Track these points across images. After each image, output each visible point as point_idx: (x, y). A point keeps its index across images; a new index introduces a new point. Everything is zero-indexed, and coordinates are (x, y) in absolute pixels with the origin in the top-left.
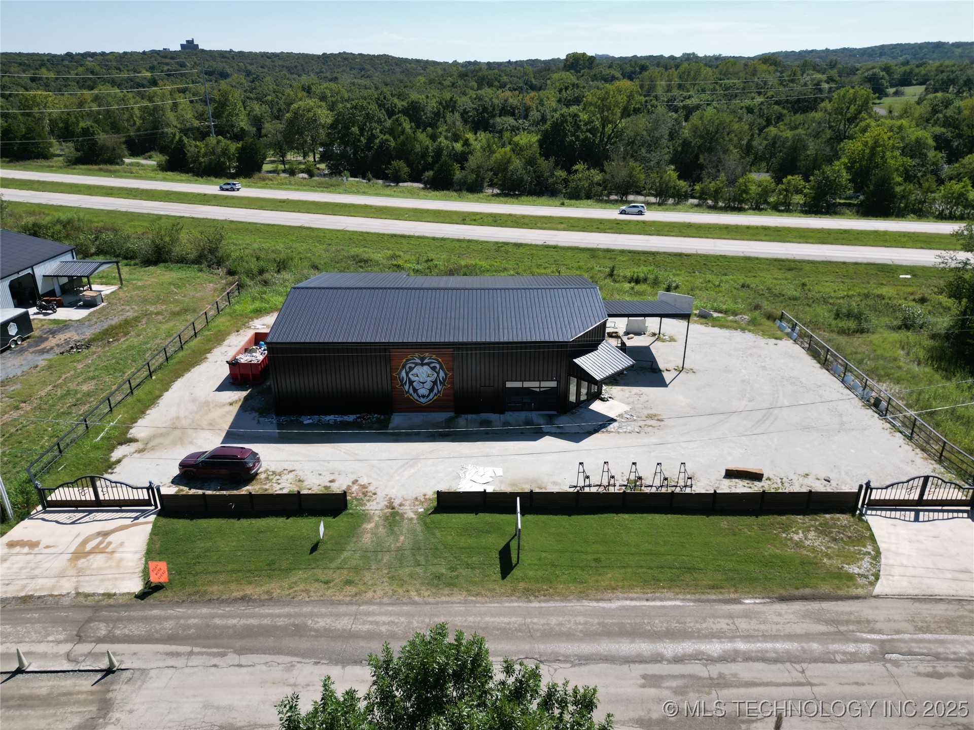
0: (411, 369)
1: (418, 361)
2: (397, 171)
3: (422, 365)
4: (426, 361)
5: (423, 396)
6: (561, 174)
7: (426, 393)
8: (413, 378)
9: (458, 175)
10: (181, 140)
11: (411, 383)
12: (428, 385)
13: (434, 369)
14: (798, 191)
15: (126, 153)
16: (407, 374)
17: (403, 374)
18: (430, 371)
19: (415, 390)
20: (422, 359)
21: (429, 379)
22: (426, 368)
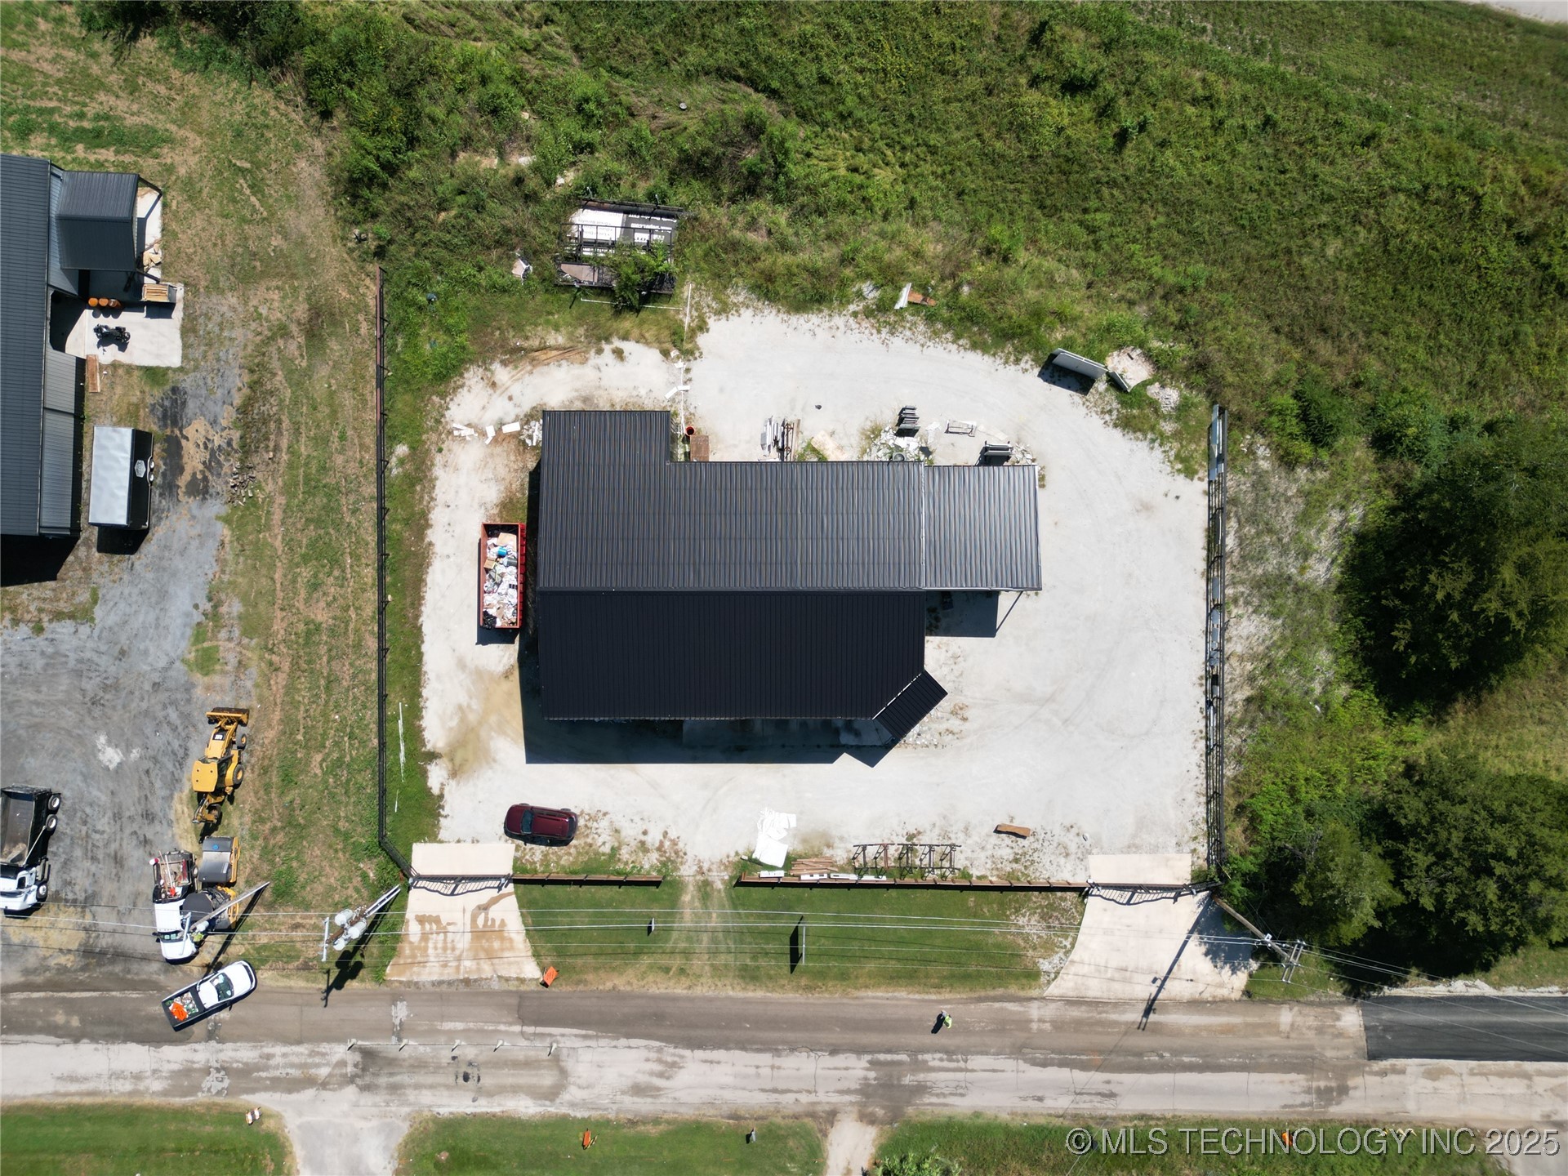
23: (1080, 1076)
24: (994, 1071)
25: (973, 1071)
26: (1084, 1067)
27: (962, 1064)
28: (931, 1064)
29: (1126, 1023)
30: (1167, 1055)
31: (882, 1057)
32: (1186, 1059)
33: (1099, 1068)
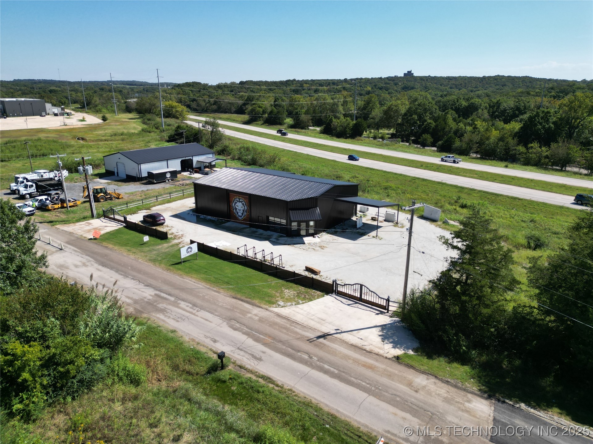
0: (236, 203)
1: (238, 200)
2: (425, 140)
3: (240, 202)
4: (241, 200)
5: (240, 216)
6: (521, 149)
7: (241, 215)
8: (237, 207)
9: (457, 143)
10: (331, 119)
11: (236, 209)
12: (241, 212)
13: (243, 204)
15: (311, 125)
16: (235, 205)
17: (234, 205)
18: (242, 205)
19: (237, 213)
20: (239, 199)
21: (242, 209)
22: (240, 203)
23: (250, 342)
24: (207, 320)
25: (197, 316)
26: (257, 340)
27: (194, 312)
28: (180, 305)
29: (301, 335)
30: (315, 358)
31: (163, 295)
32: (326, 366)
33: (265, 344)
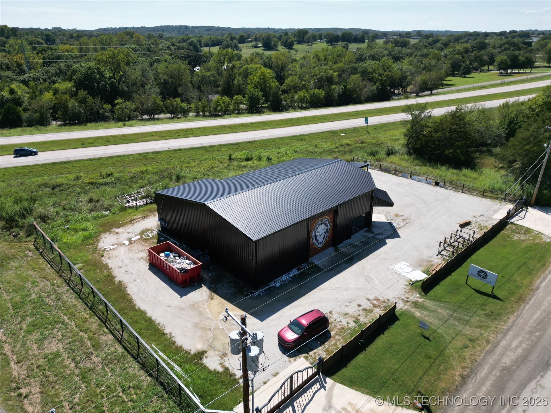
0: (317, 229)
1: (320, 223)
4: (323, 221)
5: (320, 243)
6: (107, 106)
7: (322, 241)
8: (318, 234)
9: (25, 115)
11: (317, 237)
12: (323, 235)
13: (326, 224)
14: (242, 103)
16: (315, 232)
19: (318, 241)
21: (324, 231)
22: (323, 225)
